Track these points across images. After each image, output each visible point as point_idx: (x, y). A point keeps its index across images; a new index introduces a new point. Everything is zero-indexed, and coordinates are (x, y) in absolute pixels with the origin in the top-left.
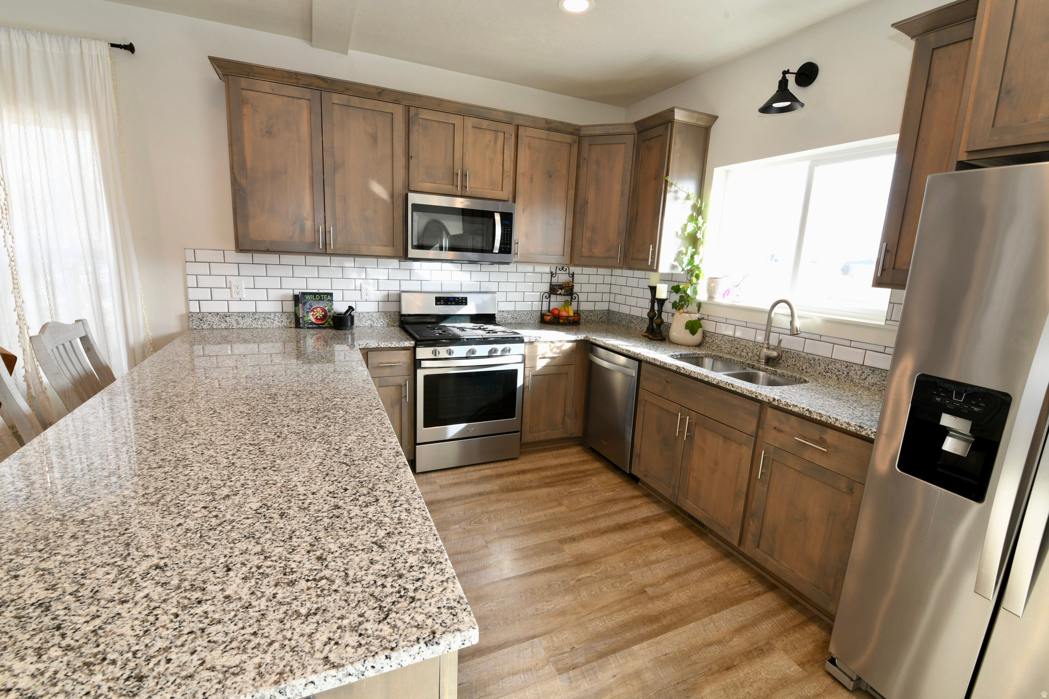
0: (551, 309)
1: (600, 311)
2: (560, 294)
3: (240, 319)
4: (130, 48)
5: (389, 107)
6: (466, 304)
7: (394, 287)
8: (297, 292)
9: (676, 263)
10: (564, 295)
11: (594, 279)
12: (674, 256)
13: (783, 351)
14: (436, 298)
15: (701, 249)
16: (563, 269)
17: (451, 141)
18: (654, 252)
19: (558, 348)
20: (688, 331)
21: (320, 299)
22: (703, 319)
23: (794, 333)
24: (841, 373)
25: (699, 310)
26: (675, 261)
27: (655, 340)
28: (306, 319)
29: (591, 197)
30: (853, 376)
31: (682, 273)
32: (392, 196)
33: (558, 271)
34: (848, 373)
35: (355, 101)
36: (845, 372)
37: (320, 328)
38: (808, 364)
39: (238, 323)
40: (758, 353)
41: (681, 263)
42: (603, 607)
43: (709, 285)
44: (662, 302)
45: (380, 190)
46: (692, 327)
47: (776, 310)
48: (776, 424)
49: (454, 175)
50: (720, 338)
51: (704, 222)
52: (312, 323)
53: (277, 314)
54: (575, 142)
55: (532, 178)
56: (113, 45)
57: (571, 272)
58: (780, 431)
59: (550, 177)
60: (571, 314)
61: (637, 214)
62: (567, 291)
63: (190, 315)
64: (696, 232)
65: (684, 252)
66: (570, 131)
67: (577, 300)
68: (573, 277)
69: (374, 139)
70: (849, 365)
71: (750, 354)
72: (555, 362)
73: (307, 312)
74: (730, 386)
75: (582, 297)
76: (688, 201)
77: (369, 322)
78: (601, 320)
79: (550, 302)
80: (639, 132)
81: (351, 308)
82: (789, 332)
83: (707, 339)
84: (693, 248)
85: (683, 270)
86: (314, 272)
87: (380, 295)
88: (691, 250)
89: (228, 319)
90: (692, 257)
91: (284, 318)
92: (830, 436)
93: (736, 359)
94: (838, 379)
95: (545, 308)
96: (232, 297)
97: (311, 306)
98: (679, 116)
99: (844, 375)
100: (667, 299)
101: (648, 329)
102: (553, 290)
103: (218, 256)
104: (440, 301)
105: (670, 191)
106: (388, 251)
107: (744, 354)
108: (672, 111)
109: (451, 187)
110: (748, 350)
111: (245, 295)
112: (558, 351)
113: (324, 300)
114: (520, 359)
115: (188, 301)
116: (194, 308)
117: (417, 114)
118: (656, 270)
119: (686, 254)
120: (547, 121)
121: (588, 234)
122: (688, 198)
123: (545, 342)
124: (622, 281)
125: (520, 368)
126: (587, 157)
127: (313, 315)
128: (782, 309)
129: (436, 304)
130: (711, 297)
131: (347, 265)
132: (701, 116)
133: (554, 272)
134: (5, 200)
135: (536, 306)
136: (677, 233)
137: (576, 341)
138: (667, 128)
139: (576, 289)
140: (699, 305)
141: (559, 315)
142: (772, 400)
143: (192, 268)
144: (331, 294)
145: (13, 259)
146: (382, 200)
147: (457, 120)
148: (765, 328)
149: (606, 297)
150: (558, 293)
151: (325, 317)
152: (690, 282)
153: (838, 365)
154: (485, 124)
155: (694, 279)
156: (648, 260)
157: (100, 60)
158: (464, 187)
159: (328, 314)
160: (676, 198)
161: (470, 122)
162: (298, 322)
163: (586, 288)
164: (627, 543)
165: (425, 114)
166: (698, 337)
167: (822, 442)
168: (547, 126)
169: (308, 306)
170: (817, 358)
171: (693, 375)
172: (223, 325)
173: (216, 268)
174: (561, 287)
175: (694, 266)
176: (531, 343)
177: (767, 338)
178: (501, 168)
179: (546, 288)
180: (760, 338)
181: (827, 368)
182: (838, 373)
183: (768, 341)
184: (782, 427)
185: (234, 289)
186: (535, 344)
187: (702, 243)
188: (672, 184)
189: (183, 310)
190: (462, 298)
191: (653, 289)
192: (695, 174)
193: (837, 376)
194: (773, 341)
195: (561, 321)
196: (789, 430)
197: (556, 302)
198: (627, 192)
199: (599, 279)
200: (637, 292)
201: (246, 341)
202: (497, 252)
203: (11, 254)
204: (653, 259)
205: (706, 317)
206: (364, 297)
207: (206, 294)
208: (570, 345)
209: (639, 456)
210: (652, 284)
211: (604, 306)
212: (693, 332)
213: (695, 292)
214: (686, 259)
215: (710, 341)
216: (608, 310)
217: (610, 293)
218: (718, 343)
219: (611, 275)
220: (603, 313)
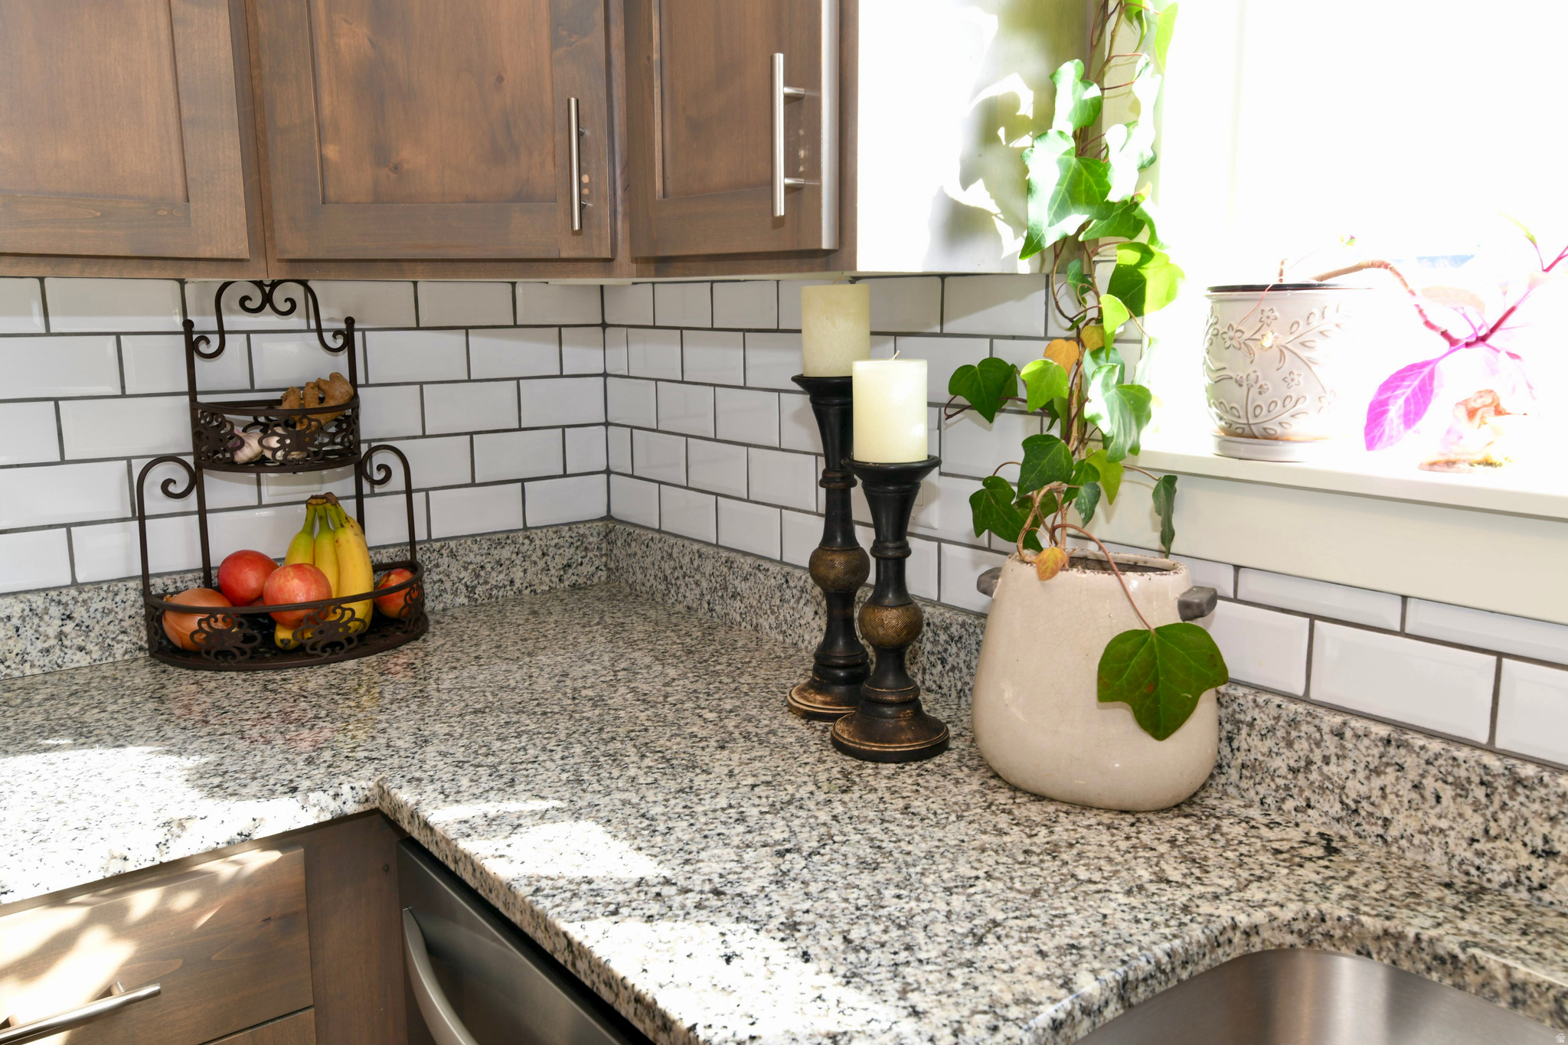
0: (217, 558)
1: (557, 528)
2: (259, 464)
9: (977, 198)
10: (285, 467)
11: (494, 351)
12: (957, 142)
20: (1121, 720)
22: (1208, 602)
25: (1170, 537)
26: (966, 181)
27: (878, 758)
31: (1025, 267)
33: (236, 321)
41: (1012, 193)
43: (1221, 343)
44: (898, 486)
46: (1152, 682)
57: (332, 317)
60: (358, 580)
62: (313, 439)
65: (1027, 109)
67: (398, 481)
68: (349, 343)
75: (432, 465)
78: (570, 578)
79: (202, 512)
84: (1085, 82)
85: (1032, 245)
88: (1072, 91)
90: (1089, 142)
100: (933, 463)
101: (821, 662)
102: (214, 438)
118: (840, 260)
119: (1042, 124)
121: (348, 39)
124: (659, 354)
130: (1255, 434)
139: (384, 420)
140: (1169, 500)
149: (586, 449)
150: (245, 454)
152: (1091, 332)
155: (1114, 311)
156: (773, 192)
166: (1193, 742)
174: (271, 416)
175: (1107, 209)
179: (164, 428)
191: (831, 402)
195: (284, 637)
199: (527, 350)
200: (743, 416)
205: (1226, 587)
211: (577, 503)
212: (1158, 717)
213: (1134, 405)
214: (1045, 162)
215: (1279, 764)
216: (609, 517)
217: (607, 424)
218: (1354, 788)
219: (604, 325)
220: (580, 543)
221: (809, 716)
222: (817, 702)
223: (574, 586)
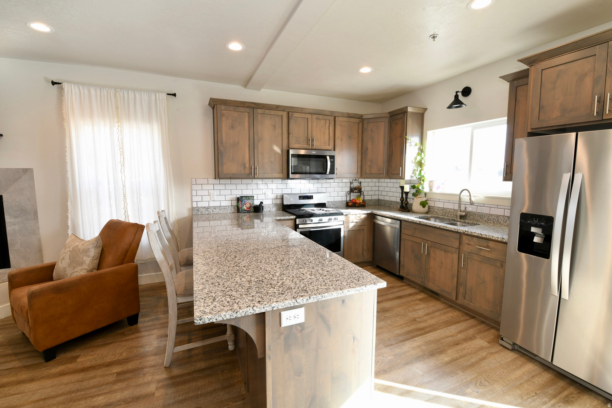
0: (351, 199)
1: (374, 200)
3: (214, 209)
4: (174, 95)
5: (281, 113)
6: (312, 198)
7: (280, 192)
8: (238, 196)
9: (413, 175)
10: (357, 192)
11: (370, 184)
12: (412, 172)
13: (468, 212)
14: (299, 196)
15: (424, 168)
16: (356, 180)
17: (306, 126)
18: (402, 170)
19: (359, 217)
20: (421, 206)
21: (249, 199)
22: (428, 200)
23: (472, 203)
24: (495, 220)
25: (425, 196)
26: (412, 174)
27: (405, 211)
28: (242, 208)
29: (369, 146)
30: (500, 221)
31: (416, 179)
32: (282, 151)
33: (354, 181)
34: (498, 220)
35: (267, 111)
36: (497, 220)
37: (248, 212)
38: (480, 218)
39: (213, 211)
40: (456, 214)
41: (415, 175)
42: (398, 326)
43: (429, 184)
44: (407, 193)
45: (277, 149)
46: (423, 204)
47: (462, 194)
48: (467, 242)
49: (308, 140)
50: (437, 209)
51: (424, 156)
52: (245, 210)
53: (229, 207)
54: (361, 122)
55: (342, 139)
56: (168, 94)
58: (469, 245)
59: (350, 138)
60: (361, 202)
61: (392, 153)
62: (359, 191)
63: (193, 209)
64: (421, 161)
65: (416, 169)
66: (358, 117)
67: (363, 195)
68: (361, 183)
69: (274, 127)
70: (498, 216)
71: (452, 215)
72: (358, 224)
73: (243, 205)
74: (445, 227)
75: (366, 193)
76: (416, 146)
77: (269, 209)
78: (375, 204)
80: (391, 117)
81: (262, 203)
82: (469, 204)
83: (431, 210)
84: (420, 168)
85: (416, 178)
86: (244, 187)
87: (274, 196)
88: (419, 168)
89: (209, 210)
90: (420, 172)
91: (232, 209)
92: (491, 244)
93: (446, 218)
94: (494, 223)
95: (348, 199)
96: (210, 199)
97: (245, 202)
98: (410, 109)
99: (496, 221)
100: (410, 192)
101: (401, 207)
102: (352, 190)
103: (205, 181)
104: (301, 197)
105: (408, 142)
106: (280, 175)
107: (449, 215)
108: (407, 108)
109: (307, 145)
110: (451, 213)
111: (216, 198)
112: (359, 219)
113: (250, 199)
114: (342, 223)
115: (192, 202)
116: (195, 205)
117: (292, 115)
118: (404, 179)
119: (417, 170)
120: (348, 114)
121: (369, 163)
122: (416, 145)
123: (353, 215)
124: (385, 184)
125: (342, 227)
126: (366, 128)
127: (245, 206)
128: (465, 193)
129: (299, 199)
130: (431, 190)
131: (259, 183)
132: (419, 109)
133: (352, 182)
134: (123, 161)
135: (344, 199)
136: (412, 161)
137: (367, 214)
138: (404, 115)
139: (363, 190)
140: (426, 194)
141: (355, 202)
142: (464, 231)
143: (195, 187)
144: (253, 197)
145: (124, 186)
146: (278, 153)
147: (309, 116)
148: (458, 202)
149: (377, 193)
150: (355, 191)
151: (250, 207)
152: (420, 183)
153: (493, 217)
154: (321, 117)
155: (422, 182)
156: (400, 174)
157: (163, 101)
158: (313, 145)
159: (252, 206)
160: (411, 145)
161: (314, 116)
162: (238, 210)
163: (367, 189)
164: (404, 303)
165: (296, 115)
166: (426, 209)
167: (488, 247)
168: (348, 116)
169: (243, 202)
170: (483, 214)
171: (427, 224)
172: (207, 212)
173: (205, 187)
174: (355, 189)
175: (422, 176)
176: (346, 215)
177: (460, 207)
178: (328, 136)
179: (348, 189)
180: (456, 207)
181: (488, 218)
182: (493, 220)
183: (460, 208)
184: (470, 243)
185: (211, 196)
186: (348, 216)
187: (424, 165)
188: (408, 139)
189: (190, 206)
190: (311, 196)
191: (402, 188)
192: (419, 134)
193: (493, 222)
194: (463, 208)
195: (357, 205)
196: (473, 243)
197: (353, 196)
198: (386, 143)
199: (373, 184)
200: (393, 190)
201: (215, 220)
202: (328, 174)
203: (124, 184)
204: (402, 174)
205: (429, 199)
206: (267, 197)
207: (199, 198)
208: (364, 216)
209: (403, 266)
210: (402, 185)
211: (376, 197)
212: (424, 207)
213: (423, 188)
214: (418, 173)
215: (432, 211)
216: (378, 199)
217: (379, 191)
218: (436, 211)
219: (379, 182)
220: (376, 201)
221: (400, 210)
222: (400, 209)
223: (375, 205)
